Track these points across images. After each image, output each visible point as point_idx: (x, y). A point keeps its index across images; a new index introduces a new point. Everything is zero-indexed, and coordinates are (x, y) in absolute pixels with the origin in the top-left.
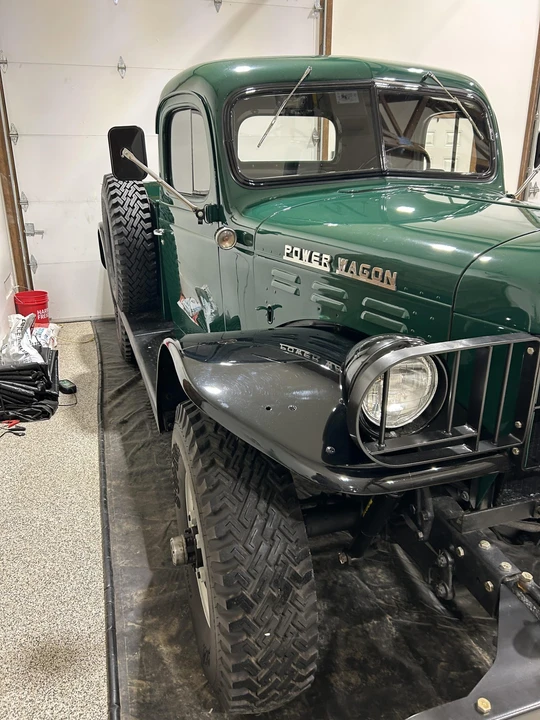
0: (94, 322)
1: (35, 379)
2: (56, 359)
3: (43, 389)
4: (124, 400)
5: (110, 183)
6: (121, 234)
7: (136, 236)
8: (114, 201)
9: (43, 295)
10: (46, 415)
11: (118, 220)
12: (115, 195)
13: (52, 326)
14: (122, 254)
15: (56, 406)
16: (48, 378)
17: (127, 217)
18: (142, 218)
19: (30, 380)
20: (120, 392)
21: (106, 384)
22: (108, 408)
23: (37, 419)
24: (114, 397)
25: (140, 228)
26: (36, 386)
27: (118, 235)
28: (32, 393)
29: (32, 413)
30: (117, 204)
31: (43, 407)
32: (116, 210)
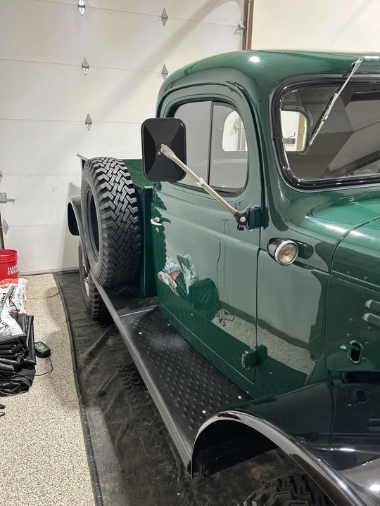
0: (55, 274)
1: (15, 352)
2: (32, 323)
3: (22, 360)
4: (97, 364)
5: (96, 168)
6: (109, 218)
7: (124, 220)
8: (103, 186)
9: (13, 254)
10: (25, 388)
11: (106, 205)
12: (103, 180)
13: (21, 280)
14: (110, 237)
15: (33, 376)
16: (25, 347)
17: (116, 202)
18: (129, 203)
19: (10, 354)
20: (92, 354)
21: (78, 345)
22: (84, 375)
23: (16, 392)
24: (88, 361)
25: (128, 212)
26: (15, 359)
27: (107, 219)
28: (11, 367)
29: (11, 387)
30: (105, 190)
31: (22, 379)
32: (105, 195)
